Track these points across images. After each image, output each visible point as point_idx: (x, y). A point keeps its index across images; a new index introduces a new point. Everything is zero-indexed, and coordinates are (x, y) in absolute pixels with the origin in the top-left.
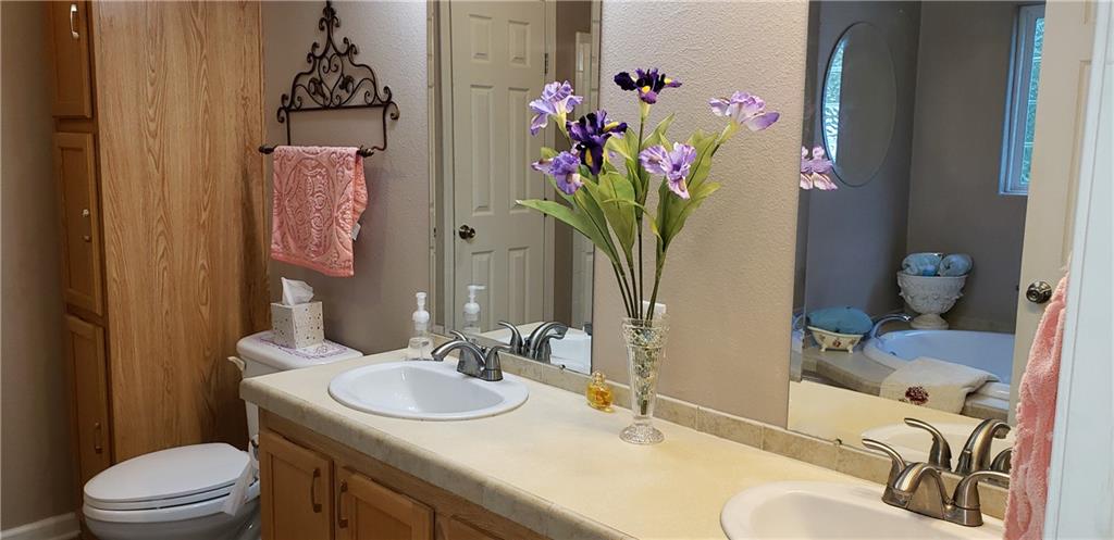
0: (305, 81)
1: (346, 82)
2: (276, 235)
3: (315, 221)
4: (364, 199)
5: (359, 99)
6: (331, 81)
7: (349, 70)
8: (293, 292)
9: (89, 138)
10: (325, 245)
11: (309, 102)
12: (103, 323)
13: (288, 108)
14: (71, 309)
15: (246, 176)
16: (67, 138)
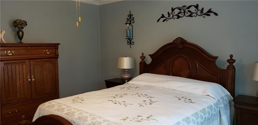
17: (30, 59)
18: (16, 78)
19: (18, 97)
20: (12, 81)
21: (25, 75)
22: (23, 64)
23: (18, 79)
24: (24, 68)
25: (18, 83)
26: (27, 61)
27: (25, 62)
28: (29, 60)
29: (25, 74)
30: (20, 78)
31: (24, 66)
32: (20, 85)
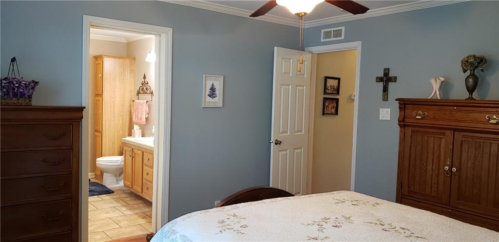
0: (141, 88)
1: (147, 89)
2: (134, 117)
3: (140, 114)
4: (148, 110)
5: (148, 92)
6: (145, 88)
7: (147, 87)
8: (136, 127)
9: (101, 98)
10: (141, 119)
11: (141, 92)
12: (101, 132)
13: (138, 93)
14: (96, 131)
15: (130, 106)
16: (97, 98)
17: (455, 130)
18: (427, 158)
19: (427, 192)
20: (421, 163)
21: (442, 158)
22: (441, 136)
23: (430, 161)
24: (442, 144)
25: (429, 168)
26: (448, 132)
27: (444, 134)
28: (452, 132)
29: (442, 154)
30: (433, 160)
31: (443, 141)
32: (432, 173)
